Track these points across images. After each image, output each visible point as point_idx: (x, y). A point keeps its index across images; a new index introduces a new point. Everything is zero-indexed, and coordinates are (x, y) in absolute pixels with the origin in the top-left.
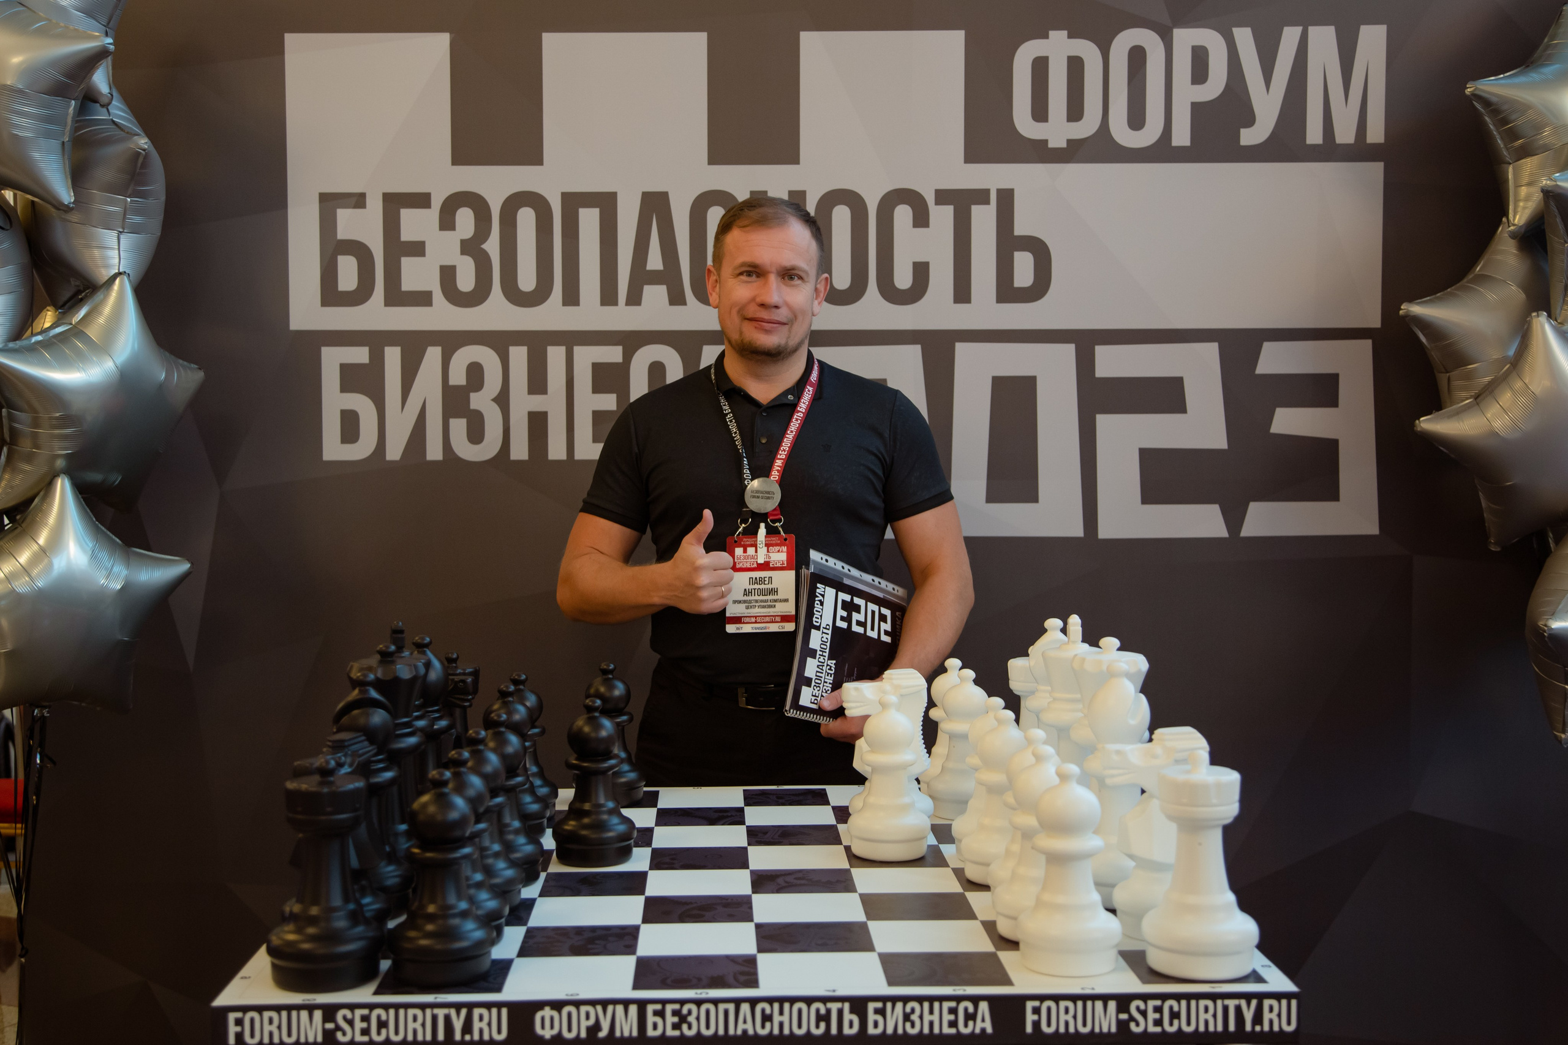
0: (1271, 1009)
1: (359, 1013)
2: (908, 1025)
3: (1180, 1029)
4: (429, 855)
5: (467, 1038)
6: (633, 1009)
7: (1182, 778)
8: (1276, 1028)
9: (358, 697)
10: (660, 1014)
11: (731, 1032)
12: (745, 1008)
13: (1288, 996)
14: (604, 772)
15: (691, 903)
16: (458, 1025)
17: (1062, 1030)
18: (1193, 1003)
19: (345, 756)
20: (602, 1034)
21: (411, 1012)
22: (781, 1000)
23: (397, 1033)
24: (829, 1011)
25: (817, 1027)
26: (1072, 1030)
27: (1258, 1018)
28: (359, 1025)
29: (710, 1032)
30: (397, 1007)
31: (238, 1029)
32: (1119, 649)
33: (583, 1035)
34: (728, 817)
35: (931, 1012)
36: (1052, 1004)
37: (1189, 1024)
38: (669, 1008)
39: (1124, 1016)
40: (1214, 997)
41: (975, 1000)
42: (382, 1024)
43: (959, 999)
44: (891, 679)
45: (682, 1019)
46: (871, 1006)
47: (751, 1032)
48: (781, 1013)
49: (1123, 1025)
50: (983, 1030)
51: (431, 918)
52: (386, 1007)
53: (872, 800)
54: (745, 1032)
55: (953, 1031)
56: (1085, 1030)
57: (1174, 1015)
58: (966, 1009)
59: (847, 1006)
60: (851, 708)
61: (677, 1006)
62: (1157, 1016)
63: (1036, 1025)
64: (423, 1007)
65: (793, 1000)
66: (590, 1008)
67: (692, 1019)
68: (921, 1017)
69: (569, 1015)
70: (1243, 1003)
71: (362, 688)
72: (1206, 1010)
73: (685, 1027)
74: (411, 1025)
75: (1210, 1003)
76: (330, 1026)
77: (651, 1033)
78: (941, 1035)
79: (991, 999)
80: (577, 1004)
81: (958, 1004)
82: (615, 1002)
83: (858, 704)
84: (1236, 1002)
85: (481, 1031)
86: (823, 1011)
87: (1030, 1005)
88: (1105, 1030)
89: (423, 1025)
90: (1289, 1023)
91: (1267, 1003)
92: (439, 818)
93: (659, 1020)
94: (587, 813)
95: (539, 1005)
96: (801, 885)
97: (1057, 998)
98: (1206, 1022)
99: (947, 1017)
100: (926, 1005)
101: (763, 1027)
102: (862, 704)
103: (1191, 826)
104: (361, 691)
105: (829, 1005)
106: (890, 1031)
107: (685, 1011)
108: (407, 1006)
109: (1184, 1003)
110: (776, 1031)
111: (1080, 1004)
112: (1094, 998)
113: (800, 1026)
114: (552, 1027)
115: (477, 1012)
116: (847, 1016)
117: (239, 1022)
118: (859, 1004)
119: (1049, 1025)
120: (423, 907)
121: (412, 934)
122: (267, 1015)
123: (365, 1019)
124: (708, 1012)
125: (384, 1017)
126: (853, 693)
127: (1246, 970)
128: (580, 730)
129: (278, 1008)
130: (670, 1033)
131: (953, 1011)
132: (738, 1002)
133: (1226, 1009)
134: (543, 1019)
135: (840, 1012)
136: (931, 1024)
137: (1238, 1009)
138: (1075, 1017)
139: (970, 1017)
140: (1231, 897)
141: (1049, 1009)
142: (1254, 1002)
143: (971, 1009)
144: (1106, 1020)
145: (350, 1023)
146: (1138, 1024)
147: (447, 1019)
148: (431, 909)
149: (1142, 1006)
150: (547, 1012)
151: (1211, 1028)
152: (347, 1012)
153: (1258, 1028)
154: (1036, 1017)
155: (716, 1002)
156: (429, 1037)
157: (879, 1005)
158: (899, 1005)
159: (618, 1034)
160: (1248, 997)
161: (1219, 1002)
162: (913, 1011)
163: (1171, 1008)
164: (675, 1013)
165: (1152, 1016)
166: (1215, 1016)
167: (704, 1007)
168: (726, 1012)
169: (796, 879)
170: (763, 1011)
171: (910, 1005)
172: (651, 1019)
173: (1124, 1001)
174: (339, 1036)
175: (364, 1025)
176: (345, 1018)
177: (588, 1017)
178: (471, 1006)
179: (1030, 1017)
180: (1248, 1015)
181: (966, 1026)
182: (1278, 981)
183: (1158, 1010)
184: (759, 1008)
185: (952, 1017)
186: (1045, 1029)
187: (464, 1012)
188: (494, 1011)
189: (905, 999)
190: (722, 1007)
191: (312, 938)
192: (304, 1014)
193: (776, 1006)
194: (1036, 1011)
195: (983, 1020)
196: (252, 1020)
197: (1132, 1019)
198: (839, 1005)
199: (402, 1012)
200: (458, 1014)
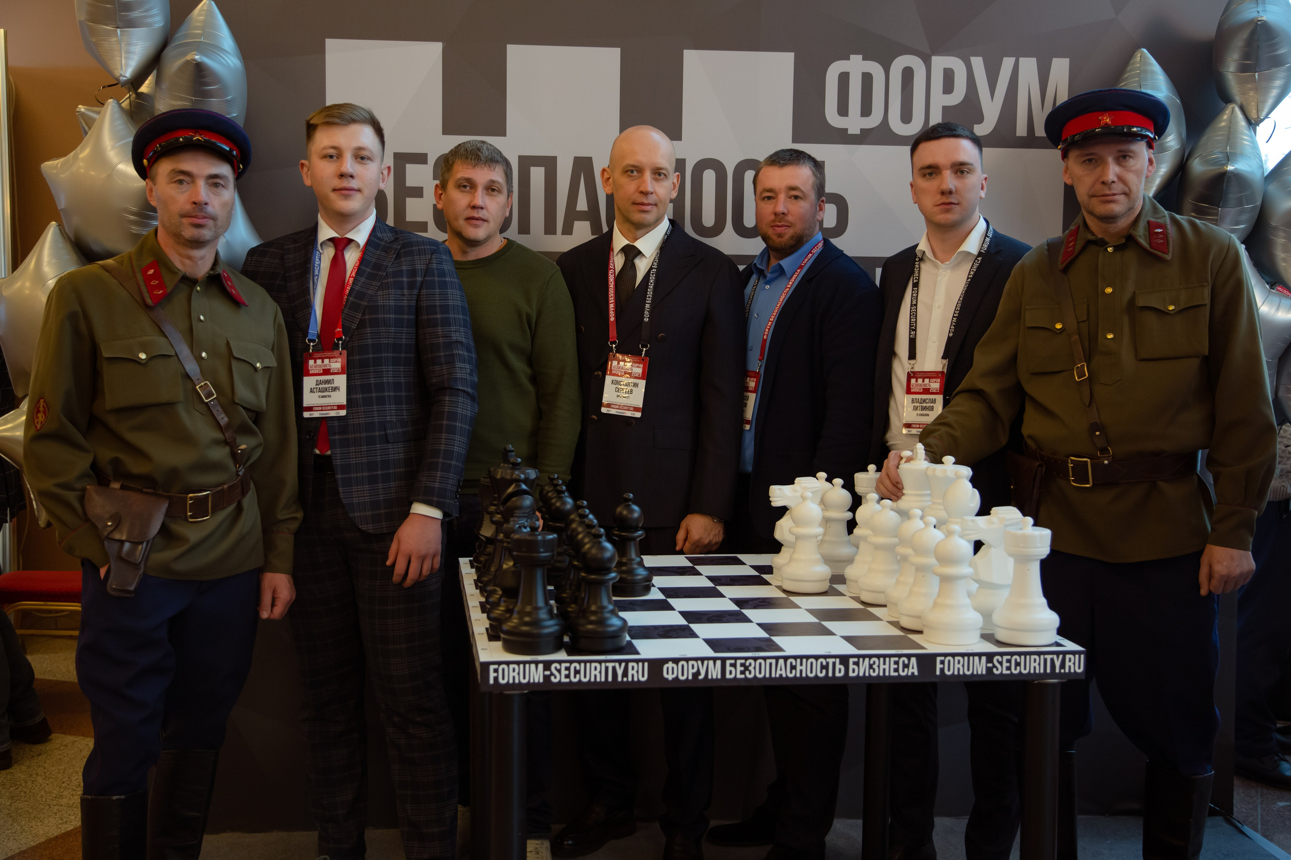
0: (1070, 660)
1: (564, 665)
2: (871, 671)
3: (1020, 672)
4: (593, 577)
5: (625, 679)
6: (719, 663)
7: (1020, 532)
8: (1072, 671)
9: (515, 490)
10: (734, 665)
11: (773, 675)
12: (781, 661)
13: (1079, 653)
14: (634, 539)
15: (707, 614)
16: (620, 672)
17: (956, 673)
18: (1028, 657)
19: (527, 521)
20: (701, 677)
21: (593, 665)
22: (801, 657)
23: (585, 677)
24: (828, 663)
25: (821, 672)
26: (961, 673)
27: (1063, 665)
28: (564, 672)
29: (762, 676)
30: (585, 662)
31: (495, 675)
32: (954, 463)
33: (690, 677)
34: (688, 571)
35: (884, 664)
36: (950, 658)
37: (1025, 669)
38: (739, 662)
39: (990, 665)
40: (1039, 654)
41: (909, 656)
42: (577, 672)
43: (900, 656)
44: (800, 483)
45: (746, 668)
46: (851, 660)
47: (784, 675)
48: (801, 665)
49: (989, 670)
50: (913, 673)
51: (594, 613)
52: (579, 662)
53: (796, 556)
54: (781, 675)
55: (896, 674)
56: (969, 673)
57: (1018, 664)
58: (904, 662)
59: (838, 660)
60: (775, 501)
61: (743, 661)
62: (1008, 664)
63: (942, 670)
64: (600, 662)
65: (808, 657)
66: (694, 663)
67: (751, 668)
68: (879, 666)
69: (683, 666)
70: (1055, 657)
71: (517, 484)
72: (1035, 661)
73: (747, 673)
74: (593, 672)
75: (1037, 657)
76: (547, 673)
77: (728, 676)
78: (890, 676)
79: (918, 657)
80: (687, 660)
81: (899, 659)
82: (708, 659)
83: (781, 499)
84: (1051, 656)
85: (633, 676)
86: (824, 663)
87: (939, 659)
88: (980, 673)
89: (600, 672)
90: (1079, 668)
91: (1068, 657)
92: (599, 556)
93: (733, 669)
94: (624, 564)
95: (666, 661)
96: (764, 605)
97: (953, 655)
98: (1035, 668)
99: (893, 666)
100: (882, 659)
101: (791, 673)
102: (783, 499)
103: (1022, 560)
104: (516, 486)
105: (828, 660)
106: (861, 674)
107: (747, 664)
108: (591, 662)
109: (1023, 657)
110: (798, 675)
111: (966, 658)
112: (974, 655)
113: (811, 672)
114: (673, 673)
115: (630, 665)
116: (838, 666)
117: (496, 671)
118: (844, 659)
119: (949, 670)
120: (589, 606)
121: (582, 621)
122: (512, 666)
123: (568, 669)
124: (760, 664)
125: (578, 668)
126: (778, 492)
127: (1052, 641)
128: (621, 513)
129: (518, 663)
130: (739, 676)
131: (896, 663)
132: (777, 658)
133: (1045, 660)
134: (668, 668)
135: (834, 664)
136: (884, 670)
137: (1052, 660)
138: (963, 666)
139: (906, 666)
140: (1044, 601)
141: (949, 661)
142: (1061, 656)
143: (906, 662)
144: (980, 667)
145: (559, 671)
146: (997, 670)
147: (614, 669)
148: (593, 608)
149: (1000, 660)
150: (670, 665)
151: (1037, 671)
152: (557, 665)
153: (1062, 671)
154: (942, 666)
155: (765, 658)
156: (603, 679)
157: (856, 660)
158: (867, 660)
159: (710, 677)
160: (1057, 653)
161: (1042, 657)
162: (874, 663)
163: (1016, 660)
164: (742, 665)
165: (1005, 664)
166: (1039, 664)
167: (758, 661)
168: (771, 664)
169: (760, 602)
170: (791, 663)
171: (873, 660)
172: (728, 668)
173: (990, 656)
174: (552, 678)
175: (567, 672)
176: (556, 668)
177: (693, 668)
178: (627, 662)
179: (939, 666)
180: (1058, 664)
181: (903, 671)
182: (1070, 646)
183: (1009, 661)
184: (789, 661)
185: (896, 666)
186: (947, 673)
187: (623, 665)
188: (640, 664)
189: (870, 656)
190: (768, 661)
191: (526, 624)
192: (533, 666)
193: (799, 660)
194: (942, 662)
195: (913, 668)
196: (503, 670)
197: (994, 666)
198: (833, 660)
199: (588, 665)
200: (620, 666)
